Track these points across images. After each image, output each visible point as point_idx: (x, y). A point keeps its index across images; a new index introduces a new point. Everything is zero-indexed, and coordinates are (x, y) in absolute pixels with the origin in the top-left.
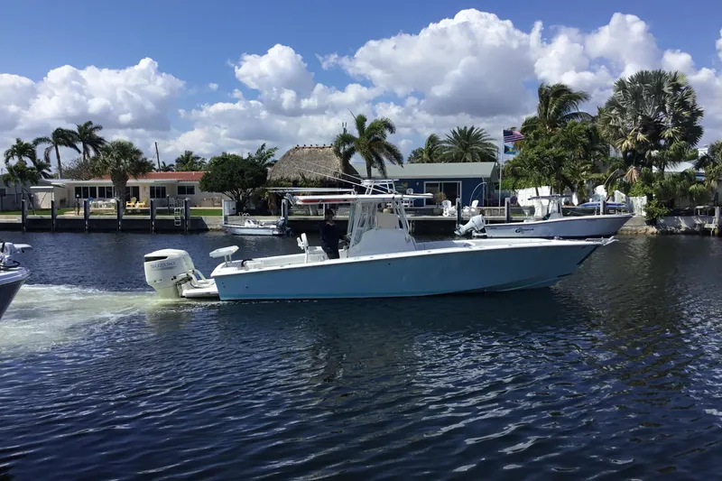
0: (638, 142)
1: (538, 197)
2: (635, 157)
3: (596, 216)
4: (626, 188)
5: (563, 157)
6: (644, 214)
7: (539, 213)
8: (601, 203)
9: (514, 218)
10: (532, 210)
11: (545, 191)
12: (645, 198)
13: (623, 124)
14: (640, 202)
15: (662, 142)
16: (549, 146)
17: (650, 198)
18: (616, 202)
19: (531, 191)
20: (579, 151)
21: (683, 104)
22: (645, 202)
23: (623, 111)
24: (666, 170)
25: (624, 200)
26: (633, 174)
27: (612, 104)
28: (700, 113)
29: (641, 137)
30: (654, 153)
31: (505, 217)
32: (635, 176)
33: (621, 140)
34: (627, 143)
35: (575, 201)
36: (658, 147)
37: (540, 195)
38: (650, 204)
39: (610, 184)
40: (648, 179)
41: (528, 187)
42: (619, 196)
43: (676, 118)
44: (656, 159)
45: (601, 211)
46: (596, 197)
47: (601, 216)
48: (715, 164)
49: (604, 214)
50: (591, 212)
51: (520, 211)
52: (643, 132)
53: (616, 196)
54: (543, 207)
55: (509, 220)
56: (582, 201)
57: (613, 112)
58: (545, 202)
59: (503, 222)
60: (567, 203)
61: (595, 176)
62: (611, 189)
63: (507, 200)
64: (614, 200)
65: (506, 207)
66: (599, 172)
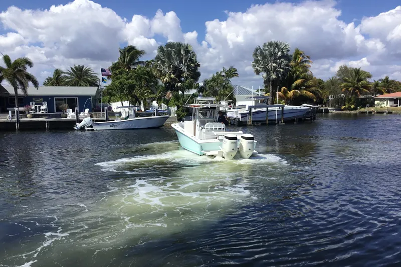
0: (171, 78)
1: (123, 107)
2: (170, 86)
3: (153, 117)
4: (167, 102)
5: (135, 85)
6: (176, 115)
7: (124, 116)
8: (155, 110)
9: (110, 118)
10: (120, 114)
11: (126, 103)
12: (176, 107)
13: (164, 69)
14: (174, 109)
15: (183, 79)
16: (127, 79)
17: (178, 107)
18: (162, 109)
19: (119, 104)
20: (143, 82)
21: (191, 60)
22: (176, 109)
23: (163, 62)
24: (185, 93)
25: (166, 108)
26: (169, 95)
27: (158, 58)
28: (199, 65)
29: (172, 76)
30: (179, 84)
31: (105, 118)
32: (171, 96)
33: (163, 77)
34: (166, 79)
35: (143, 109)
36: (181, 82)
37: (124, 106)
38: (178, 110)
39: (159, 100)
40: (177, 98)
41: (118, 101)
42: (164, 106)
43: (188, 67)
44: (180, 87)
45: (156, 114)
46: (153, 107)
47: (156, 117)
48: (206, 91)
49: (157, 115)
50: (151, 115)
51: (113, 114)
52: (173, 74)
53: (162, 106)
54: (126, 112)
55: (107, 120)
56: (146, 109)
57: (159, 62)
58: (127, 110)
59: (104, 121)
60: (138, 110)
61: (152, 96)
62: (160, 102)
63: (106, 108)
64: (161, 108)
65: (105, 113)
66: (154, 94)
